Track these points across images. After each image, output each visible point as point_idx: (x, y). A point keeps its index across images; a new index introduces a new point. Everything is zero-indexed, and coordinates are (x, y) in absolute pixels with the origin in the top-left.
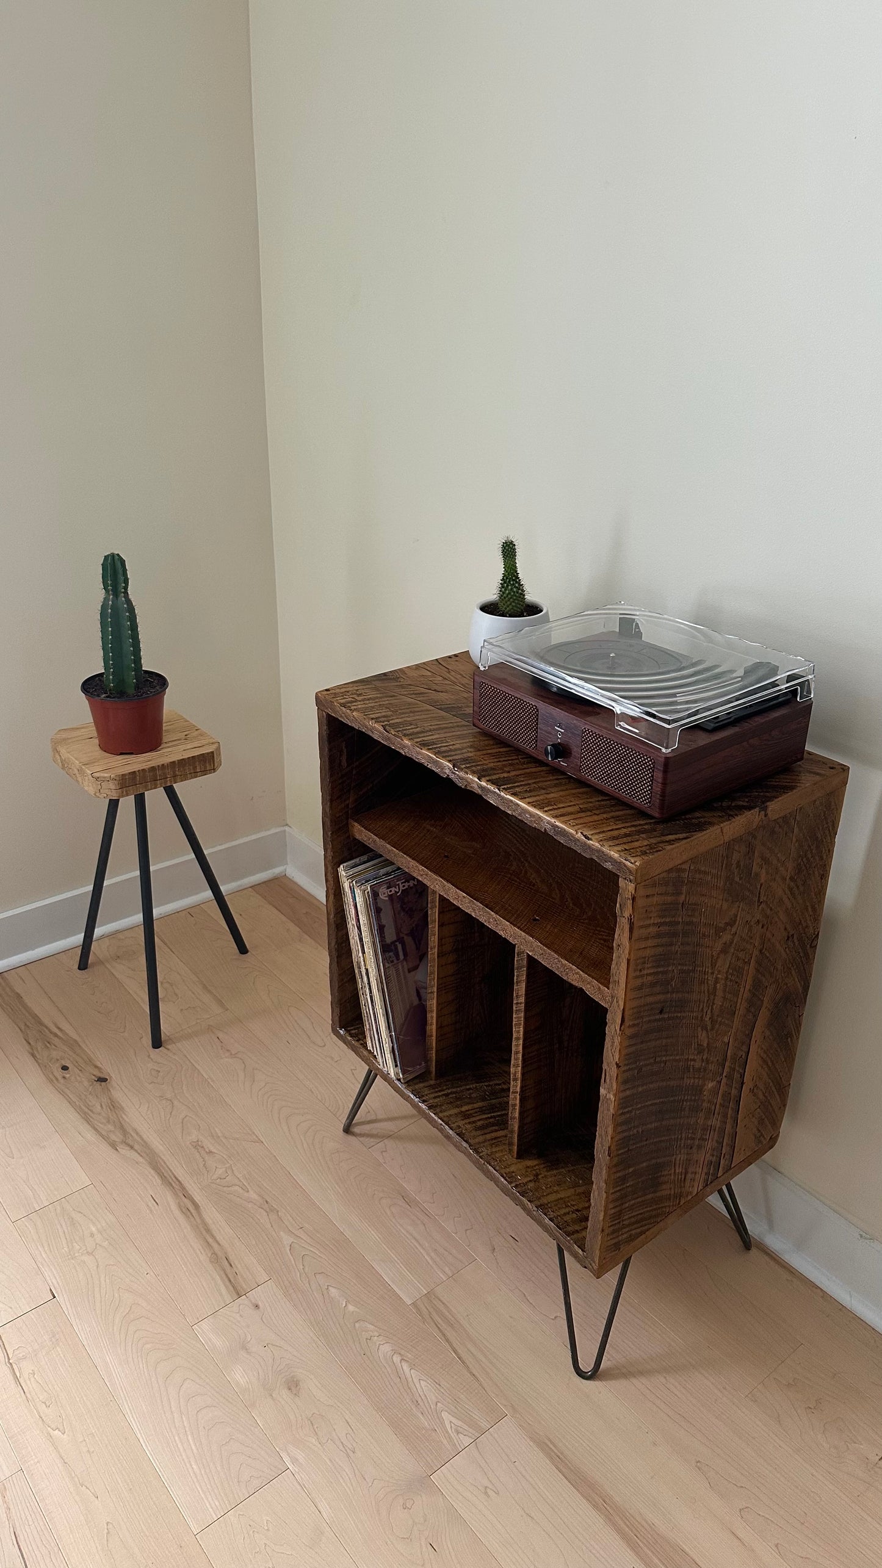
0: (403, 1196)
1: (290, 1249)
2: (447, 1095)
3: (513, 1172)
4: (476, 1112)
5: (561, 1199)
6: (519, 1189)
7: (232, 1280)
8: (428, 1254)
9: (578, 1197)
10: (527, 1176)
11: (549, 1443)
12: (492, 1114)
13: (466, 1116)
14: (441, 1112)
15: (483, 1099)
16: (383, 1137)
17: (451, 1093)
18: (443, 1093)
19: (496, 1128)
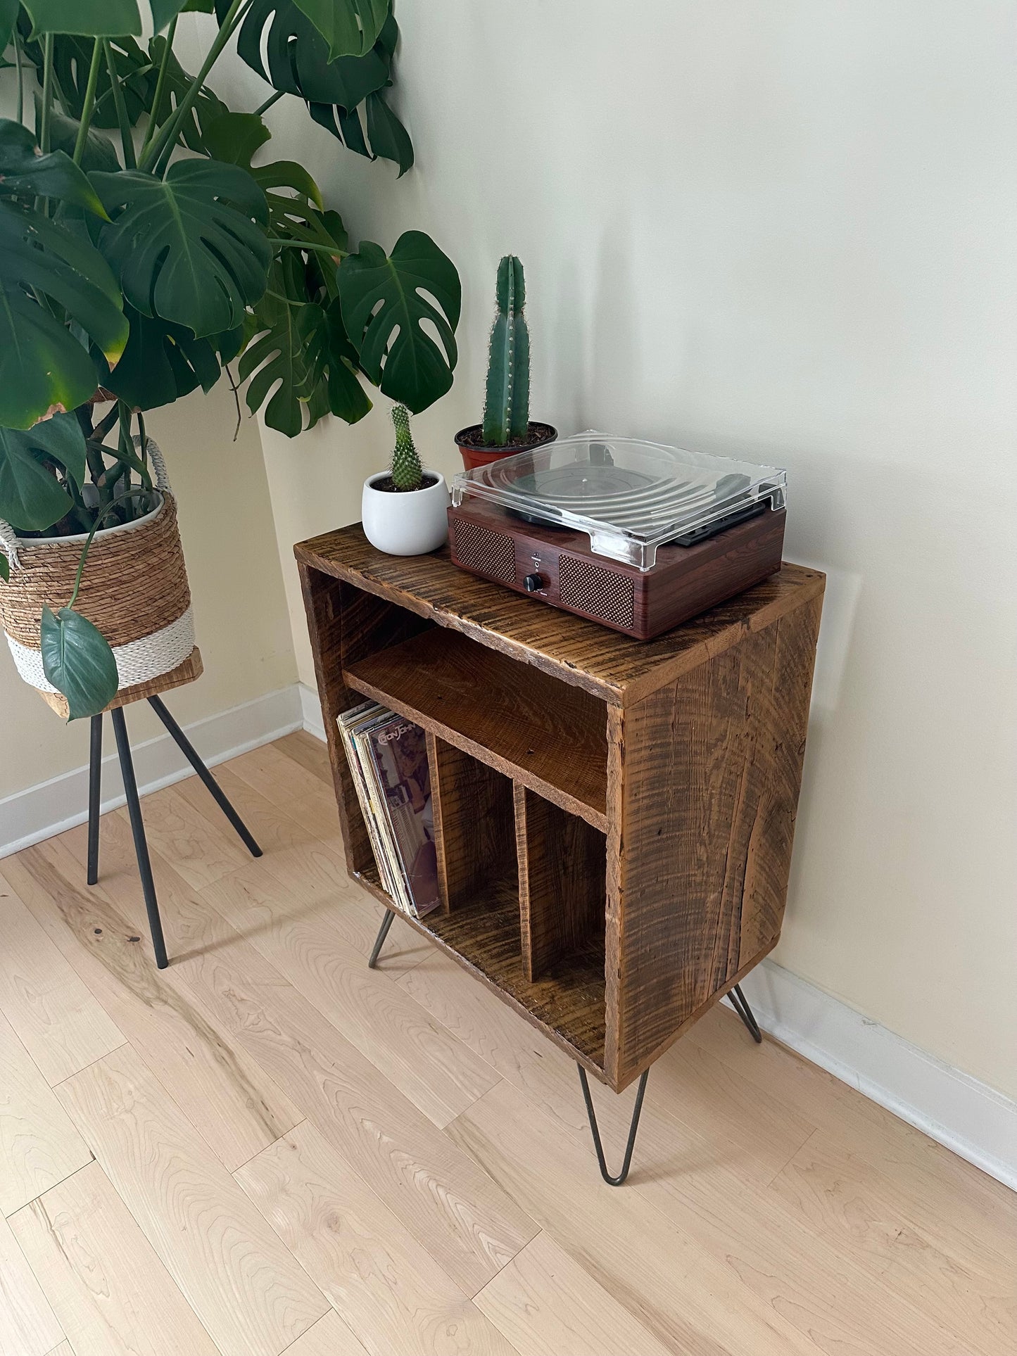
0: (429, 1024)
1: (324, 1087)
2: (462, 927)
3: (530, 997)
4: (491, 941)
5: (578, 1018)
6: (536, 1013)
7: (268, 1123)
8: (457, 1078)
9: (595, 1015)
10: (543, 999)
11: (584, 1254)
12: (507, 941)
13: (481, 945)
14: (457, 944)
15: (497, 928)
16: (408, 968)
17: (467, 924)
18: (459, 925)
19: (511, 954)
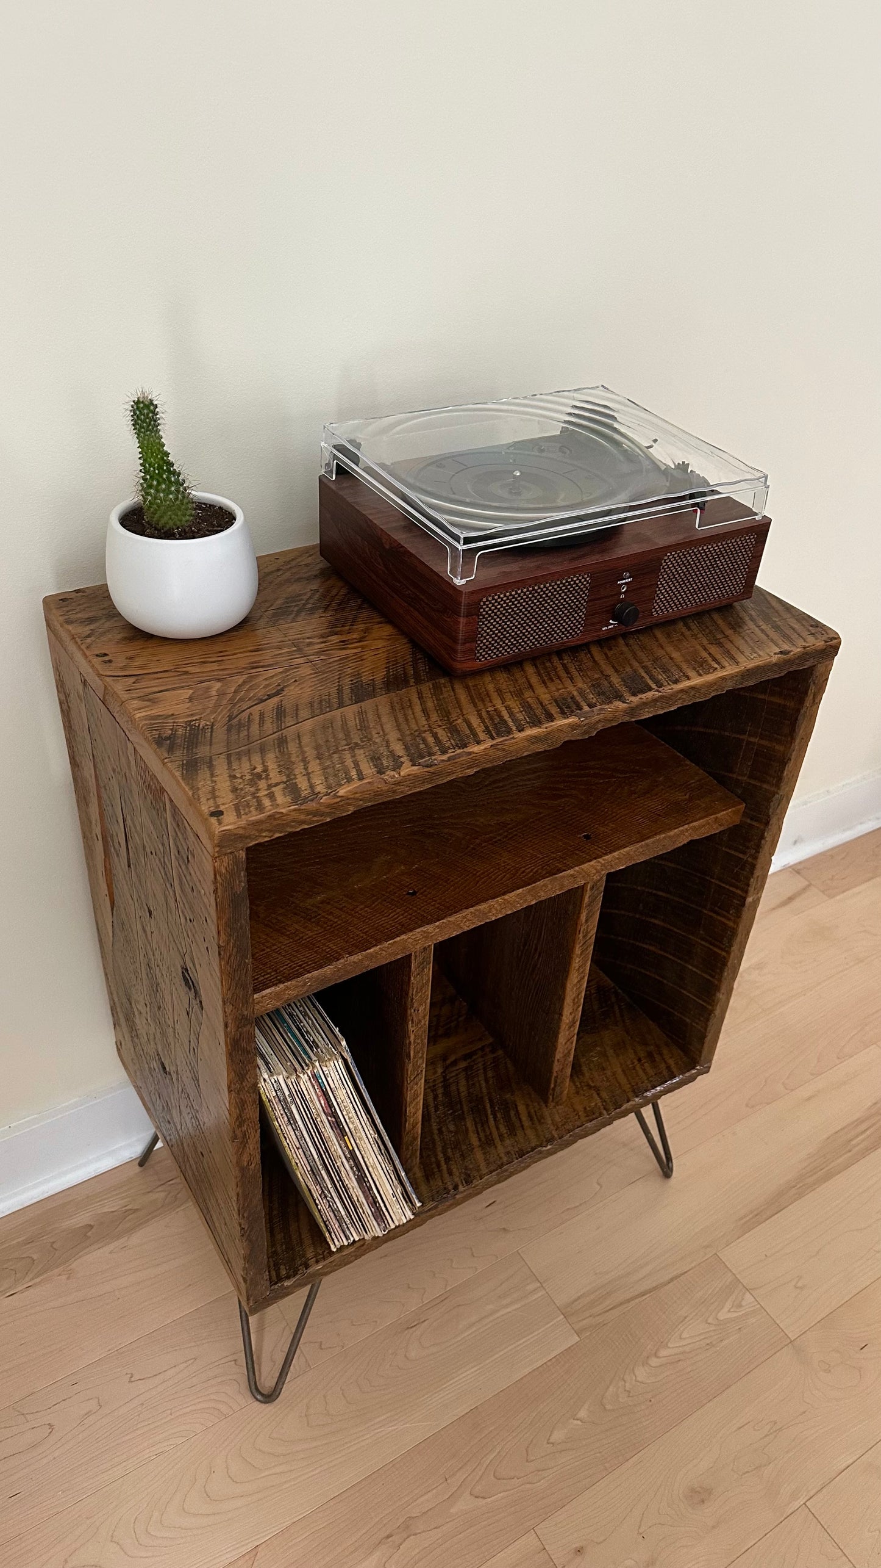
0: (408, 1328)
2: (447, 1159)
12: (489, 1113)
14: (478, 1170)
18: (443, 1163)
